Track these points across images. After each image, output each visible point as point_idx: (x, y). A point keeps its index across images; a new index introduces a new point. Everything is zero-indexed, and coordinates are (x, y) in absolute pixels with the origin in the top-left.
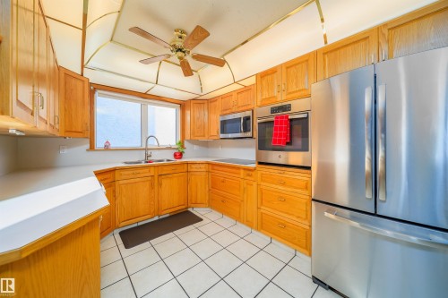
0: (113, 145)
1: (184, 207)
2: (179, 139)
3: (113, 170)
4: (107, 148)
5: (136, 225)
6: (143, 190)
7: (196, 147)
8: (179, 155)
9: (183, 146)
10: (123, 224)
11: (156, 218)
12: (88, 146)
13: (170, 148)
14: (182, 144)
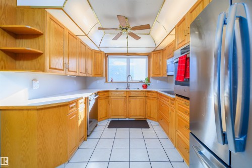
0: (114, 80)
1: (143, 117)
2: (147, 77)
3: (109, 91)
4: (112, 81)
5: (118, 120)
6: (121, 103)
7: (158, 82)
8: (145, 86)
9: (149, 81)
10: (112, 117)
11: (127, 119)
12: (105, 81)
13: (142, 82)
14: (148, 80)
